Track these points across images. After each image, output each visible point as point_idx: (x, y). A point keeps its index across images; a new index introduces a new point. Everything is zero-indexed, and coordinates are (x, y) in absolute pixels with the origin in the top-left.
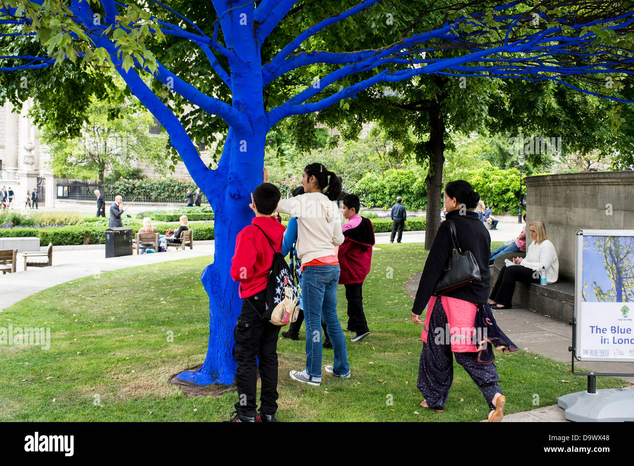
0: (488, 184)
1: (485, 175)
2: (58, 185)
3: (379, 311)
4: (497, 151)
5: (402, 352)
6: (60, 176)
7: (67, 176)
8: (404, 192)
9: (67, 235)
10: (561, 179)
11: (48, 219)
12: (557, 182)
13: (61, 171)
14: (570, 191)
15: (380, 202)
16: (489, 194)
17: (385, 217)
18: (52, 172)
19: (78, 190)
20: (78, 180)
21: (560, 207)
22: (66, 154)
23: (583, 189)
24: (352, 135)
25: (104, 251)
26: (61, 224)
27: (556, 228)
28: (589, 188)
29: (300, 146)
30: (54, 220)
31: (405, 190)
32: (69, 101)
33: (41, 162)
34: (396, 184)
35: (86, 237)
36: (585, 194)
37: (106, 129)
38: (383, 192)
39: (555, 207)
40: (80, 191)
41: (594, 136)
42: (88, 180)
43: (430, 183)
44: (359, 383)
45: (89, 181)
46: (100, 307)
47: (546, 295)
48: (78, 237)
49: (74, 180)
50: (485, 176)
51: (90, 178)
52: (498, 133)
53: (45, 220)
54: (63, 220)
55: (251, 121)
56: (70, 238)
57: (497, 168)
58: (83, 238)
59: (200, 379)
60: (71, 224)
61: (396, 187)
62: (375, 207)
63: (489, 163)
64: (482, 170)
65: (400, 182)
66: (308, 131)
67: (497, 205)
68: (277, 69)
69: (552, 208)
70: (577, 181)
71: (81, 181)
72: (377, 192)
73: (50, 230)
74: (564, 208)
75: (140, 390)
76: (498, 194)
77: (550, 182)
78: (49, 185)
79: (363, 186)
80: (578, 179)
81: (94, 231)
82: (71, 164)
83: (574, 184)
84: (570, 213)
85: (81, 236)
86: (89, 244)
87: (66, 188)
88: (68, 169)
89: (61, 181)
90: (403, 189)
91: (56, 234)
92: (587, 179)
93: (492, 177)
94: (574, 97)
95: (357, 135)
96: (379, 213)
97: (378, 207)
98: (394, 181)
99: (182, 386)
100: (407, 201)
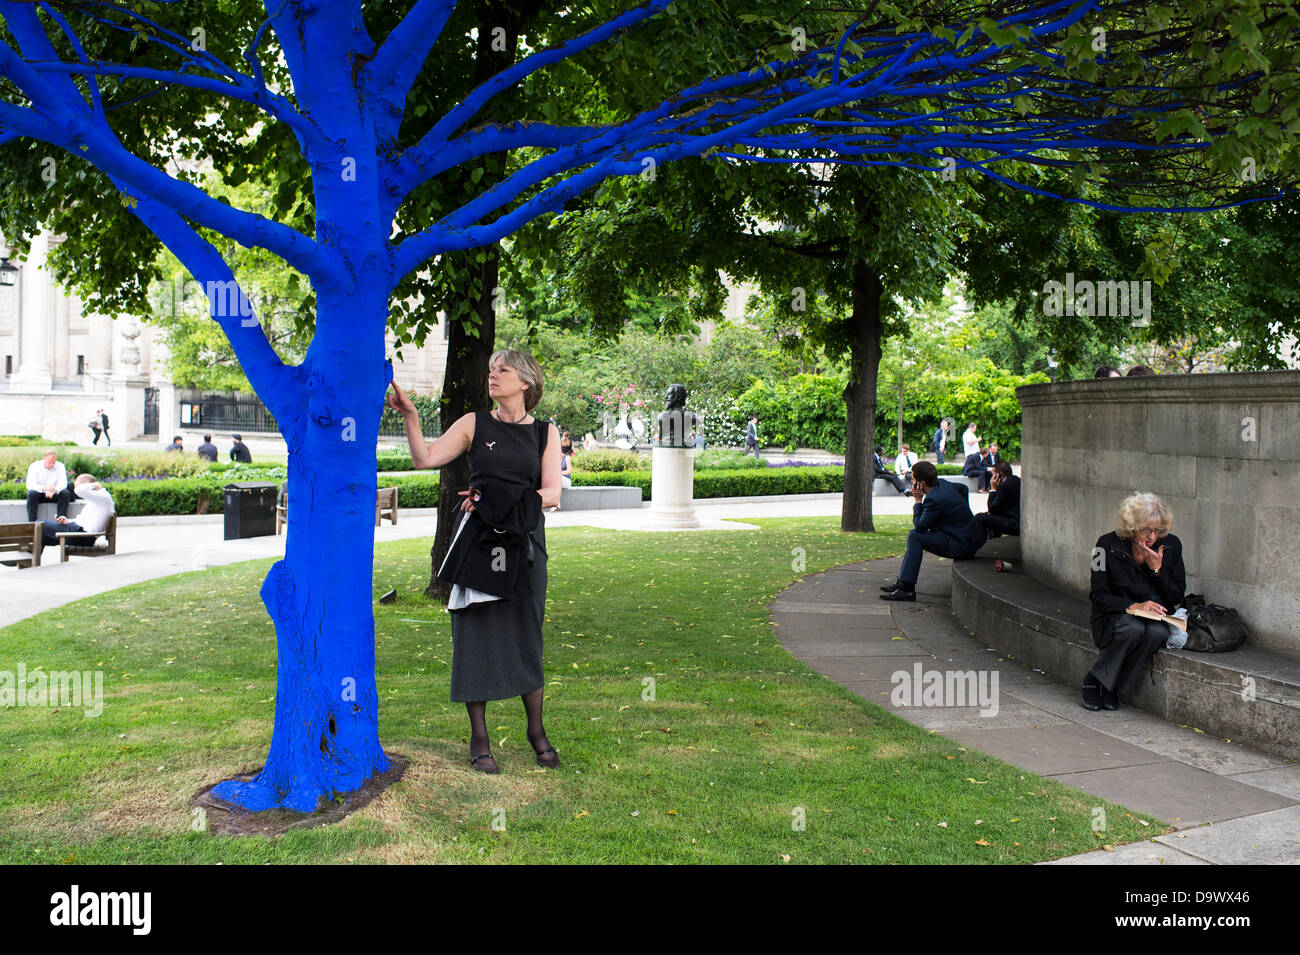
0: (988, 404)
1: (982, 385)
2: (183, 402)
3: (697, 655)
4: (1008, 339)
5: (703, 745)
6: (185, 386)
7: (197, 385)
8: (826, 418)
9: (165, 495)
10: (1078, 391)
11: (141, 465)
12: (1070, 396)
13: (185, 375)
14: (1095, 415)
15: (779, 437)
16: (990, 423)
17: (781, 466)
18: (170, 378)
19: (217, 412)
20: (217, 393)
21: (1075, 447)
22: (194, 344)
23: (1119, 411)
24: (711, 307)
25: (221, 528)
26: (164, 474)
27: (1067, 490)
28: (1129, 409)
29: (600, 327)
30: (152, 468)
31: (829, 414)
32: (122, 238)
33: (153, 359)
34: (813, 402)
35: (203, 500)
36: (1121, 421)
37: (269, 298)
38: (786, 417)
39: (1066, 447)
40: (222, 414)
41: (1179, 309)
42: (236, 393)
43: (853, 400)
44: (585, 813)
45: (238, 395)
46: (158, 638)
47: (1037, 627)
48: (186, 500)
49: (210, 393)
50: (984, 388)
51: (238, 389)
52: (991, 301)
53: (136, 467)
54: (168, 466)
55: (349, 264)
56: (171, 502)
57: (1005, 372)
58: (195, 502)
59: (251, 798)
60: (184, 476)
61: (811, 409)
62: (770, 445)
63: (991, 363)
64: (977, 376)
65: (819, 399)
66: (612, 298)
67: (1006, 445)
68: (432, 158)
69: (1060, 449)
70: (1107, 395)
71: (222, 394)
72: (775, 416)
73: (135, 486)
74: (1082, 450)
75: (128, 817)
76: (1009, 423)
77: (1057, 397)
78: (167, 401)
79: (748, 407)
80: (1109, 391)
81: (217, 488)
82: (205, 364)
83: (1101, 401)
84: (1093, 460)
85: (192, 499)
86: (209, 512)
87: (196, 408)
88: (198, 373)
89: (188, 394)
90: (824, 414)
91: (146, 494)
92: (1127, 390)
93: (997, 389)
94: (1135, 230)
95: (719, 308)
96: (776, 458)
97: (777, 446)
98: (808, 395)
99: (216, 812)
100: (832, 434)
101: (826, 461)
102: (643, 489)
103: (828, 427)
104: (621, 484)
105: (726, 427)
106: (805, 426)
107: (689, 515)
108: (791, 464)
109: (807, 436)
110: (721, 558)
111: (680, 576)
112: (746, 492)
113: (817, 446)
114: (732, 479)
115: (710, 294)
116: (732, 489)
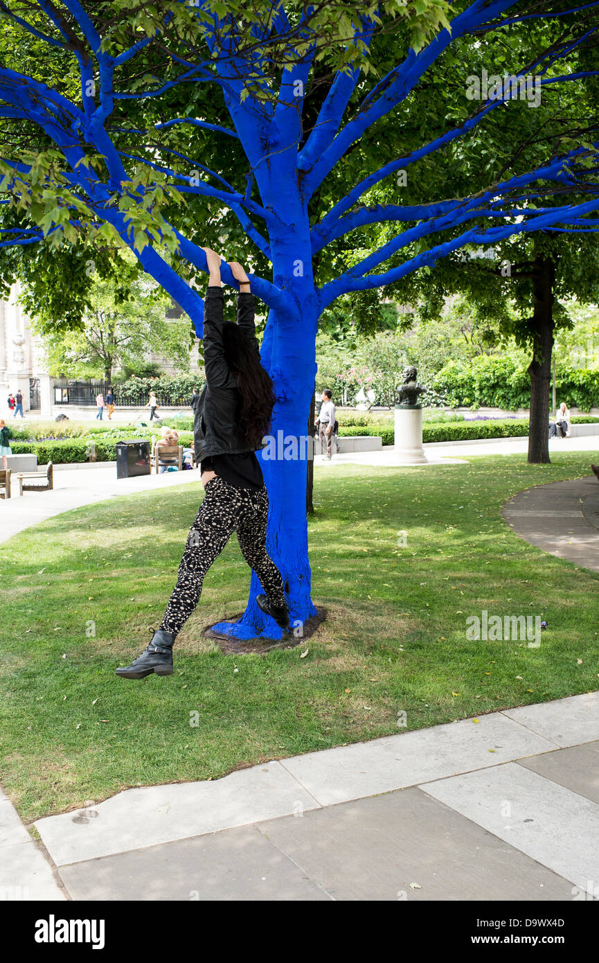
2: (55, 388)
6: (58, 376)
7: (66, 376)
8: (499, 386)
9: (69, 450)
13: (58, 369)
15: (466, 400)
17: (474, 420)
18: (47, 371)
19: (79, 393)
20: (79, 381)
22: (64, 347)
24: (433, 312)
25: (115, 470)
26: (61, 436)
30: (52, 432)
31: (501, 383)
32: (67, 282)
33: (34, 359)
34: (488, 375)
37: (112, 315)
38: (471, 386)
40: (83, 395)
42: (92, 380)
43: (535, 373)
44: (443, 638)
45: (93, 382)
48: (82, 453)
49: (74, 381)
51: (94, 377)
53: (42, 432)
54: (63, 431)
55: (297, 302)
56: (72, 455)
59: (240, 632)
60: (74, 437)
61: (488, 380)
62: (460, 406)
65: (494, 372)
68: (330, 231)
71: (83, 381)
72: (463, 386)
73: (49, 445)
78: (45, 388)
79: (444, 379)
81: (102, 444)
82: (70, 361)
85: (86, 452)
86: (97, 461)
87: (65, 391)
88: (67, 367)
89: (59, 381)
90: (498, 382)
91: (56, 450)
95: (439, 312)
96: (467, 414)
97: (465, 406)
98: (485, 371)
99: (219, 641)
100: (503, 397)
101: (503, 416)
102: (383, 438)
103: (500, 392)
104: (367, 435)
105: (429, 394)
106: (484, 392)
107: (421, 455)
108: (479, 418)
109: (486, 398)
110: (453, 482)
111: (433, 495)
112: (452, 438)
113: (492, 405)
114: (442, 430)
115: (433, 303)
116: (442, 437)
